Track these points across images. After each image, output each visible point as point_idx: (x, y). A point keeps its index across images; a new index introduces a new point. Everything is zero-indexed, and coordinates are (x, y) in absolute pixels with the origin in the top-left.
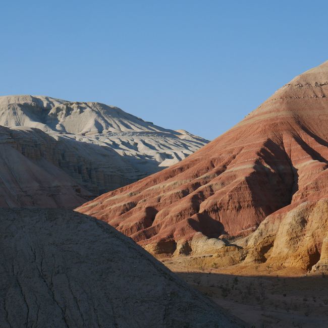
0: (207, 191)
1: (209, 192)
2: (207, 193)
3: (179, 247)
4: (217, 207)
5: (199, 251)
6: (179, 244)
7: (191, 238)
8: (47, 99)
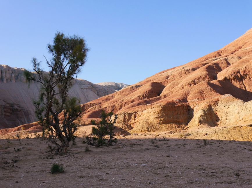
0: (222, 63)
1: (225, 65)
2: (223, 65)
3: (198, 114)
4: (241, 75)
5: (232, 121)
6: (197, 110)
7: (216, 101)
8: (121, 84)
